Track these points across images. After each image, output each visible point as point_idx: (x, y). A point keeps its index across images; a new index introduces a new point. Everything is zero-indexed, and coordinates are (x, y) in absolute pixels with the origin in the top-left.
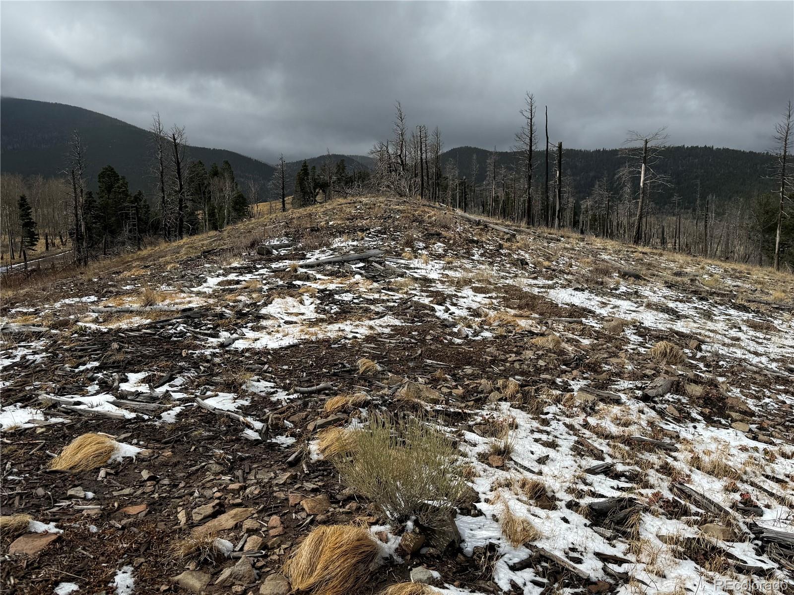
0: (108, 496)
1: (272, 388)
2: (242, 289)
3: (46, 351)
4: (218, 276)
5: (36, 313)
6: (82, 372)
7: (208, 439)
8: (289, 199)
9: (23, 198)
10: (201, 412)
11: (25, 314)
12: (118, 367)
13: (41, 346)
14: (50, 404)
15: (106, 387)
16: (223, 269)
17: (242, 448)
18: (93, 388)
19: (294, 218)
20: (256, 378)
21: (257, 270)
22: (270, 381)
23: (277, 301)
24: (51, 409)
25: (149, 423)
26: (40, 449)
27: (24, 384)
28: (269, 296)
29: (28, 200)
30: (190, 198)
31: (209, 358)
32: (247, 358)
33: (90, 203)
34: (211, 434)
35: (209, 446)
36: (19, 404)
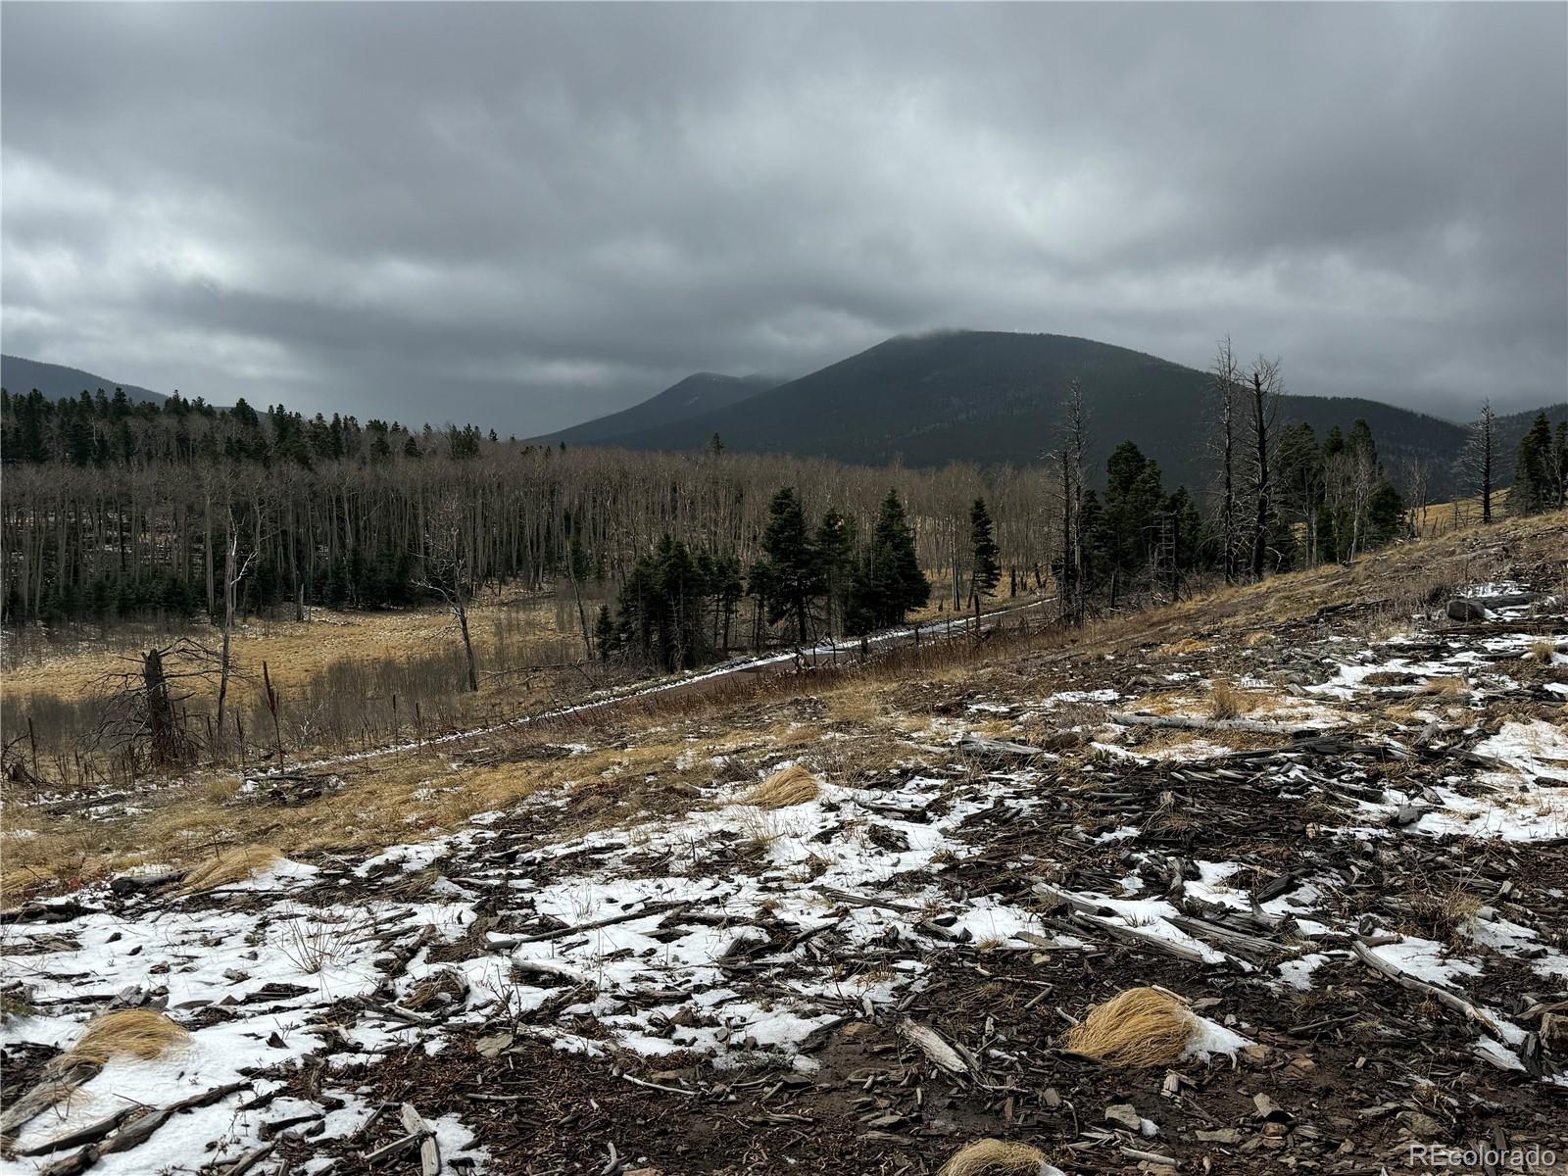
0: (1185, 1137)
1: (1530, 941)
2: (1422, 694)
3: (1038, 792)
4: (1363, 662)
5: (1012, 715)
6: (1108, 845)
7: (1394, 1046)
8: (1499, 496)
9: (979, 505)
10: (1367, 974)
11: (995, 715)
12: (1177, 844)
13: (1028, 782)
14: (1055, 906)
15: (1156, 886)
16: (1373, 648)
17: (1479, 1084)
18: (1132, 883)
19: (1521, 538)
20: (1488, 910)
21: (1452, 653)
22: (1522, 925)
23: (1510, 728)
24: (1057, 916)
25: (1255, 981)
26: (1044, 1001)
27: (1004, 856)
28: (1489, 716)
29: (987, 508)
30: (1280, 497)
31: (1369, 848)
32: (1457, 857)
33: (1091, 513)
34: (1398, 1032)
35: (1397, 1063)
36: (998, 896)
